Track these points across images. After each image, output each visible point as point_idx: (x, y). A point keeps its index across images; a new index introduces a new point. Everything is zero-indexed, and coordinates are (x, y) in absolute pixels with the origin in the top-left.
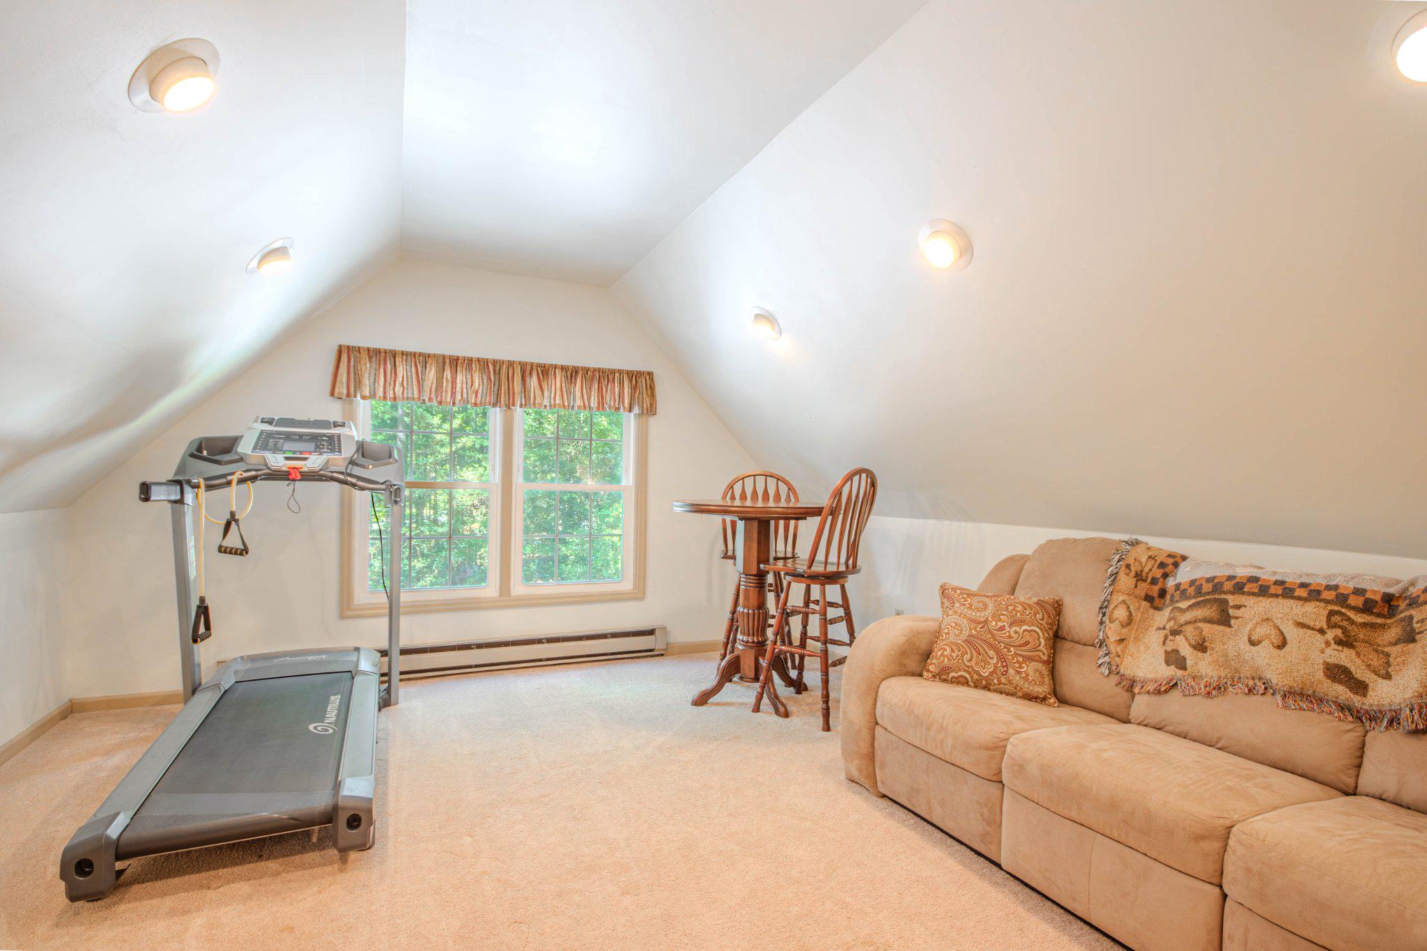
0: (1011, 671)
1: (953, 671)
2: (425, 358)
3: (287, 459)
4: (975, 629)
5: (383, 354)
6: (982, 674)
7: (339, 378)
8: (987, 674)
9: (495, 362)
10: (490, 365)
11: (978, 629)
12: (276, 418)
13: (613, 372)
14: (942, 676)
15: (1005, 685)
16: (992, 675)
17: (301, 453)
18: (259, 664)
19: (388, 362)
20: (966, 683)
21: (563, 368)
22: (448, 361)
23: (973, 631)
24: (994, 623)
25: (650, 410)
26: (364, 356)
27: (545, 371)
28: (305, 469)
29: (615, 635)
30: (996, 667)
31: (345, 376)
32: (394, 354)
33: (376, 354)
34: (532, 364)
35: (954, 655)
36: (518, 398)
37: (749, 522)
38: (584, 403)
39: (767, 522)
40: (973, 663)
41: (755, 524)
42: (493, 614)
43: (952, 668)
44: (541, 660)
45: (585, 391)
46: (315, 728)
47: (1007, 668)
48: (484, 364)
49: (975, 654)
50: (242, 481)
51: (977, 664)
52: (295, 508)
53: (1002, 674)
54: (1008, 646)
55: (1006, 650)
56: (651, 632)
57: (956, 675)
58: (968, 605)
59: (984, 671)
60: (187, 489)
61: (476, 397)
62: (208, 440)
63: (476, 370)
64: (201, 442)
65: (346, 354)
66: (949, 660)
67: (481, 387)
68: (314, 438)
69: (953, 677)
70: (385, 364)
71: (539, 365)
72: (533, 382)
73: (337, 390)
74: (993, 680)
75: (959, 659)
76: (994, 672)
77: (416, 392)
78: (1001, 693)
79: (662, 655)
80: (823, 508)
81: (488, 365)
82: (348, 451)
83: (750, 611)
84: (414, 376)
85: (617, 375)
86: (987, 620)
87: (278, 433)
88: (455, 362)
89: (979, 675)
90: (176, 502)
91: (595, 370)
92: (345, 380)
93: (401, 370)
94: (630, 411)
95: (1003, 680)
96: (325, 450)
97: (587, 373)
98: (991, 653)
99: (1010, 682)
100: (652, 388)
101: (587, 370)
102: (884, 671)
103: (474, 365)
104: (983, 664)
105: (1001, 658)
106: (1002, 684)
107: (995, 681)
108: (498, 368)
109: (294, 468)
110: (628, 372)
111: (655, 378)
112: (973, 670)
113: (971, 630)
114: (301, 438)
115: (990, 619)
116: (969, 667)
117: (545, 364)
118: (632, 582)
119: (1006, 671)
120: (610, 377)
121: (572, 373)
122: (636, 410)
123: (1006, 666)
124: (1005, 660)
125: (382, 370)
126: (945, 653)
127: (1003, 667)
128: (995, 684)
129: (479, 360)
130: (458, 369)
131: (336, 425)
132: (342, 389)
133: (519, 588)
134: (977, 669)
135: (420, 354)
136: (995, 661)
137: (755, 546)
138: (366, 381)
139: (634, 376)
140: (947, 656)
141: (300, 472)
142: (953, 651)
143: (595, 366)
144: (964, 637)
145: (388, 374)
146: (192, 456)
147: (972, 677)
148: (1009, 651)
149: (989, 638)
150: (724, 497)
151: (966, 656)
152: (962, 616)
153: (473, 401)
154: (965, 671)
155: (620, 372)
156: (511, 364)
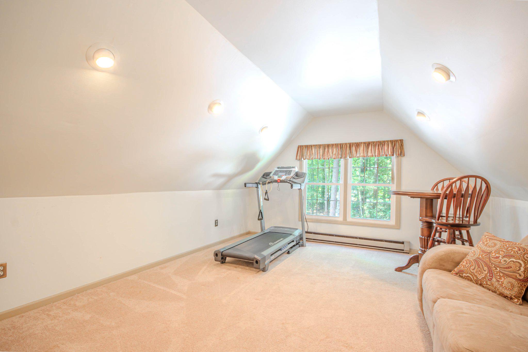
0: (494, 280)
1: (465, 273)
2: (320, 146)
3: (278, 177)
4: (482, 255)
5: (309, 147)
6: (479, 278)
7: (298, 154)
8: (481, 278)
9: (340, 144)
10: (339, 145)
11: (483, 256)
12: (280, 167)
13: (384, 142)
14: (460, 274)
15: (490, 285)
16: (483, 279)
17: (282, 175)
18: (276, 229)
19: (310, 149)
20: (471, 280)
21: (364, 143)
22: (326, 146)
23: (480, 256)
24: (494, 254)
25: (402, 154)
26: (304, 147)
27: (358, 145)
28: (281, 180)
29: (386, 241)
30: (486, 275)
31: (299, 154)
32: (311, 146)
33: (307, 147)
34: (353, 143)
35: (467, 266)
36: (348, 155)
37: (422, 199)
38: (372, 154)
39: (432, 200)
40: (475, 271)
41: (424, 200)
42: (340, 226)
43: (464, 271)
44: (357, 245)
45: (373, 150)
46: (270, 244)
47: (492, 277)
48: (337, 145)
49: (477, 267)
50: (269, 183)
51: (476, 272)
52: (279, 189)
53: (489, 280)
54: (496, 267)
55: (494, 268)
56: (403, 243)
57: (466, 275)
58: (486, 244)
59: (480, 276)
60: (258, 184)
61: (335, 156)
62: (266, 173)
63: (334, 147)
64: (264, 174)
65: (300, 148)
66: (464, 267)
67: (337, 153)
68: (286, 171)
69: (465, 276)
70: (309, 149)
71: (355, 143)
72: (353, 149)
73: (297, 158)
74: (484, 282)
75: (468, 268)
76: (484, 278)
77: (317, 156)
78: (490, 290)
79: (408, 253)
80: (441, 193)
81: (338, 145)
82: (292, 174)
83: (423, 237)
84: (317, 152)
85: (386, 142)
86: (491, 252)
87: (279, 171)
88: (328, 146)
89: (477, 278)
90: (256, 187)
91: (376, 142)
92: (299, 155)
93: (313, 150)
94: (393, 155)
95: (489, 283)
96: (287, 175)
97: (374, 143)
98: (486, 268)
99: (492, 285)
100: (402, 146)
101: (374, 142)
102: (430, 265)
103: (334, 146)
104: (480, 273)
105: (490, 271)
106: (489, 285)
107: (485, 282)
108: (341, 146)
109: (279, 179)
110: (391, 141)
111: (404, 142)
112: (474, 274)
113: (479, 255)
114: (283, 171)
115: (493, 252)
116: (472, 272)
117: (357, 143)
118: (394, 222)
119: (491, 279)
120: (383, 144)
121: (368, 144)
122: (395, 155)
123: (492, 276)
124: (492, 273)
125: (308, 151)
126: (463, 264)
127: (490, 276)
128: (485, 284)
129: (335, 144)
130: (330, 148)
131: (292, 168)
132: (298, 158)
133: (349, 219)
134: (476, 275)
135: (318, 145)
136: (486, 273)
137: (424, 210)
138: (305, 154)
139: (393, 143)
140: (463, 265)
141: (280, 181)
142: (467, 263)
143: (376, 141)
144: (474, 258)
145: (310, 152)
146: (262, 177)
147: (473, 278)
148: (496, 269)
149: (487, 261)
150: (433, 189)
151: (472, 267)
152: (479, 248)
153: (334, 157)
154: (470, 274)
155: (388, 141)
156: (346, 144)
